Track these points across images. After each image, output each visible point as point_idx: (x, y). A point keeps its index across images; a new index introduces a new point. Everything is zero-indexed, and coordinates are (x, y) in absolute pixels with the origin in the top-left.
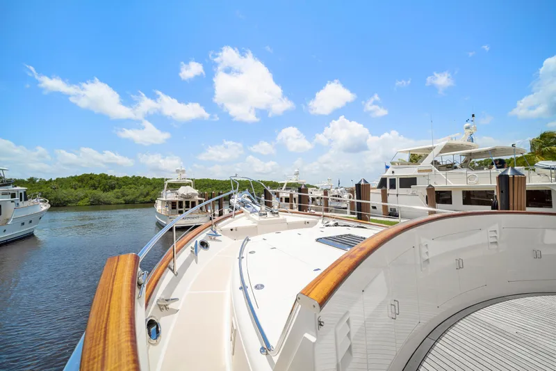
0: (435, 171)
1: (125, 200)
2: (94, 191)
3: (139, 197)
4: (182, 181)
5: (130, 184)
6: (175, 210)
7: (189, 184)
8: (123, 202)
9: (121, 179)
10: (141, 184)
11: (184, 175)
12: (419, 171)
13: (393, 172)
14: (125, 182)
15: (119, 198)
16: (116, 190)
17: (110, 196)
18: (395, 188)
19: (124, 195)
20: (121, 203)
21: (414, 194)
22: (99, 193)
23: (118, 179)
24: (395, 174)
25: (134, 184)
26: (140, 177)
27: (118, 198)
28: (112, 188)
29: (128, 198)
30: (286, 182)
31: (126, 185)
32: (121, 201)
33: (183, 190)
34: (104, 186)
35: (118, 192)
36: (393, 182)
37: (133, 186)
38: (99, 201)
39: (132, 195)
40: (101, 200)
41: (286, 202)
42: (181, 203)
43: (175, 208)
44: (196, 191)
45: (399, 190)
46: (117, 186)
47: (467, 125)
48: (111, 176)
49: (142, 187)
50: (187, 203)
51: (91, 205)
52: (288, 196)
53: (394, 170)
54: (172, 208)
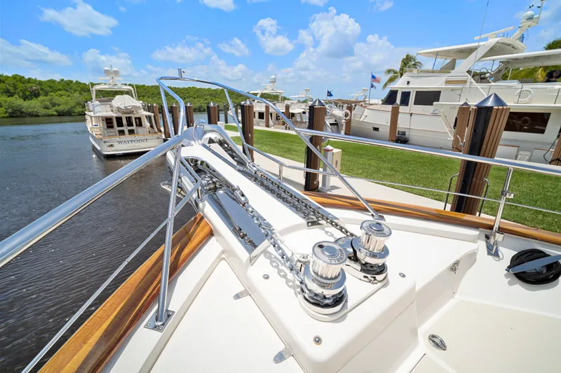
0: (471, 83)
1: (57, 111)
2: (11, 99)
3: (75, 107)
4: (116, 88)
5: (59, 90)
6: (112, 130)
7: (128, 93)
8: (55, 113)
9: (45, 82)
10: (75, 91)
11: (118, 78)
12: (448, 82)
13: (408, 83)
14: (51, 86)
15: (48, 109)
16: (41, 98)
17: (34, 105)
18: (407, 105)
19: (54, 105)
20: (53, 115)
21: (435, 114)
22: (17, 101)
23: (40, 83)
24: (410, 86)
25: (64, 90)
26: (71, 82)
27: (46, 108)
28: (35, 95)
29: (61, 108)
30: (259, 92)
31: (54, 91)
32: (52, 111)
33: (119, 102)
34: (24, 91)
35: (44, 101)
36: (406, 96)
37: (63, 92)
38: (22, 112)
39: (66, 104)
40: (23, 110)
41: (260, 118)
42: (119, 120)
43: (112, 127)
44: (139, 103)
45: (412, 107)
46: (41, 92)
47: (530, 13)
48: (29, 79)
49: (77, 94)
50: (129, 119)
51: (12, 117)
52: (263, 110)
53: (410, 79)
54: (108, 127)
